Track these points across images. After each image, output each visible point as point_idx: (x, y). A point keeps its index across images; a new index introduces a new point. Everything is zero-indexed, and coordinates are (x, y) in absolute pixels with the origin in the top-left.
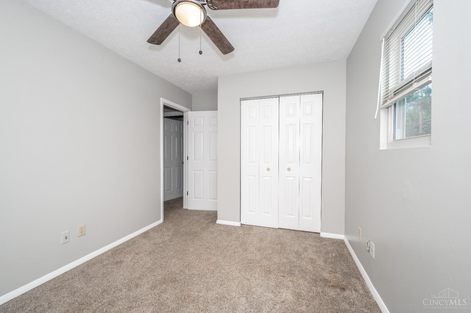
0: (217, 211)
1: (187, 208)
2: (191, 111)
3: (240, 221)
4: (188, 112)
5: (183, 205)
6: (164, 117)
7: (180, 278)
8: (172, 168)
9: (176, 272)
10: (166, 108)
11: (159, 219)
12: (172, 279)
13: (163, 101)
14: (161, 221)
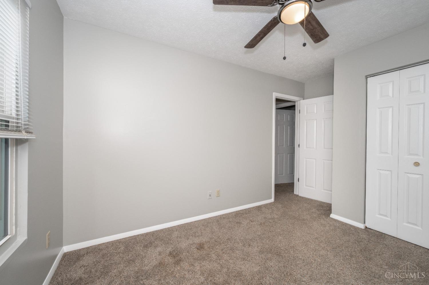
0: (331, 204)
1: (297, 194)
2: (304, 99)
3: (365, 223)
4: (300, 101)
5: (293, 191)
6: (276, 109)
7: (284, 254)
8: (284, 154)
9: (281, 249)
10: (278, 101)
11: (271, 198)
12: (277, 252)
13: (276, 95)
14: (272, 200)
